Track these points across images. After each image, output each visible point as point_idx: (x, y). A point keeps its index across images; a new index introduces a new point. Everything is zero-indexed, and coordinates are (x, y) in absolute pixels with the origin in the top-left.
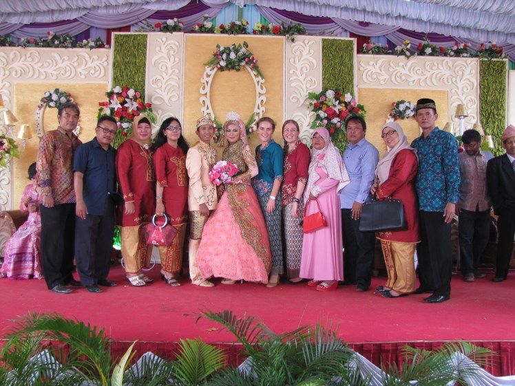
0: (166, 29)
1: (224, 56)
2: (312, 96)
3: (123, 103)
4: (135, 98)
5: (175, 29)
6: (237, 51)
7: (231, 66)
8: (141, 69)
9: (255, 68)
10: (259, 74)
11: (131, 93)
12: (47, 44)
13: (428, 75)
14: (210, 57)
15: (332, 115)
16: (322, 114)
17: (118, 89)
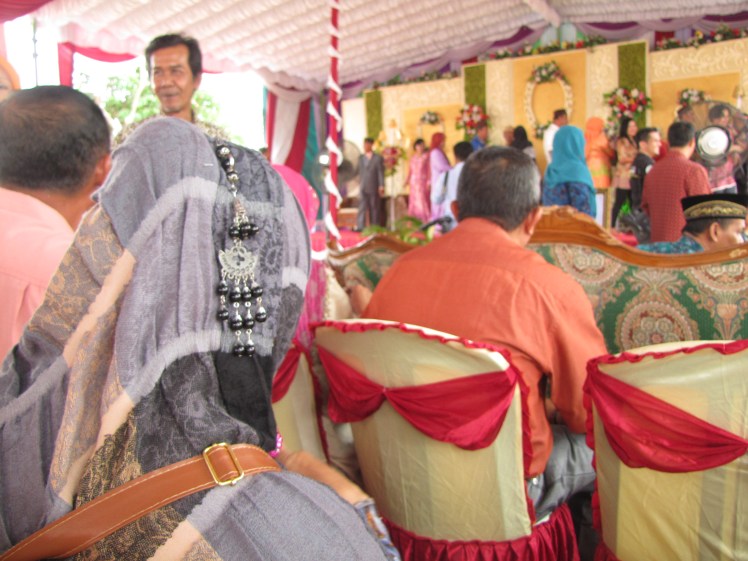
0: (498, 57)
1: (538, 74)
2: (606, 96)
3: (471, 116)
4: (478, 113)
5: (506, 56)
6: (546, 68)
7: (545, 79)
8: (482, 89)
9: (563, 78)
10: (567, 82)
11: (475, 109)
12: (422, 79)
13: (717, 60)
14: (528, 75)
15: (623, 109)
16: (617, 109)
17: (466, 107)
